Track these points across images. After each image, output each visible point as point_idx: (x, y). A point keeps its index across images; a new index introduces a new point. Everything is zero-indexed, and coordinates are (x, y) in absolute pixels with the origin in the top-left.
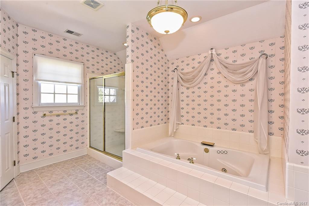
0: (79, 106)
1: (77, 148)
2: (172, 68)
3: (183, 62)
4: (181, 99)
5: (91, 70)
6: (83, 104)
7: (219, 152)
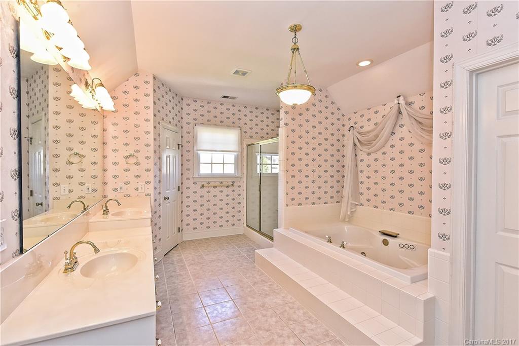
0: (235, 177)
1: (233, 225)
2: (348, 124)
3: (362, 116)
4: (360, 169)
5: (248, 135)
6: (240, 175)
7: (402, 246)
